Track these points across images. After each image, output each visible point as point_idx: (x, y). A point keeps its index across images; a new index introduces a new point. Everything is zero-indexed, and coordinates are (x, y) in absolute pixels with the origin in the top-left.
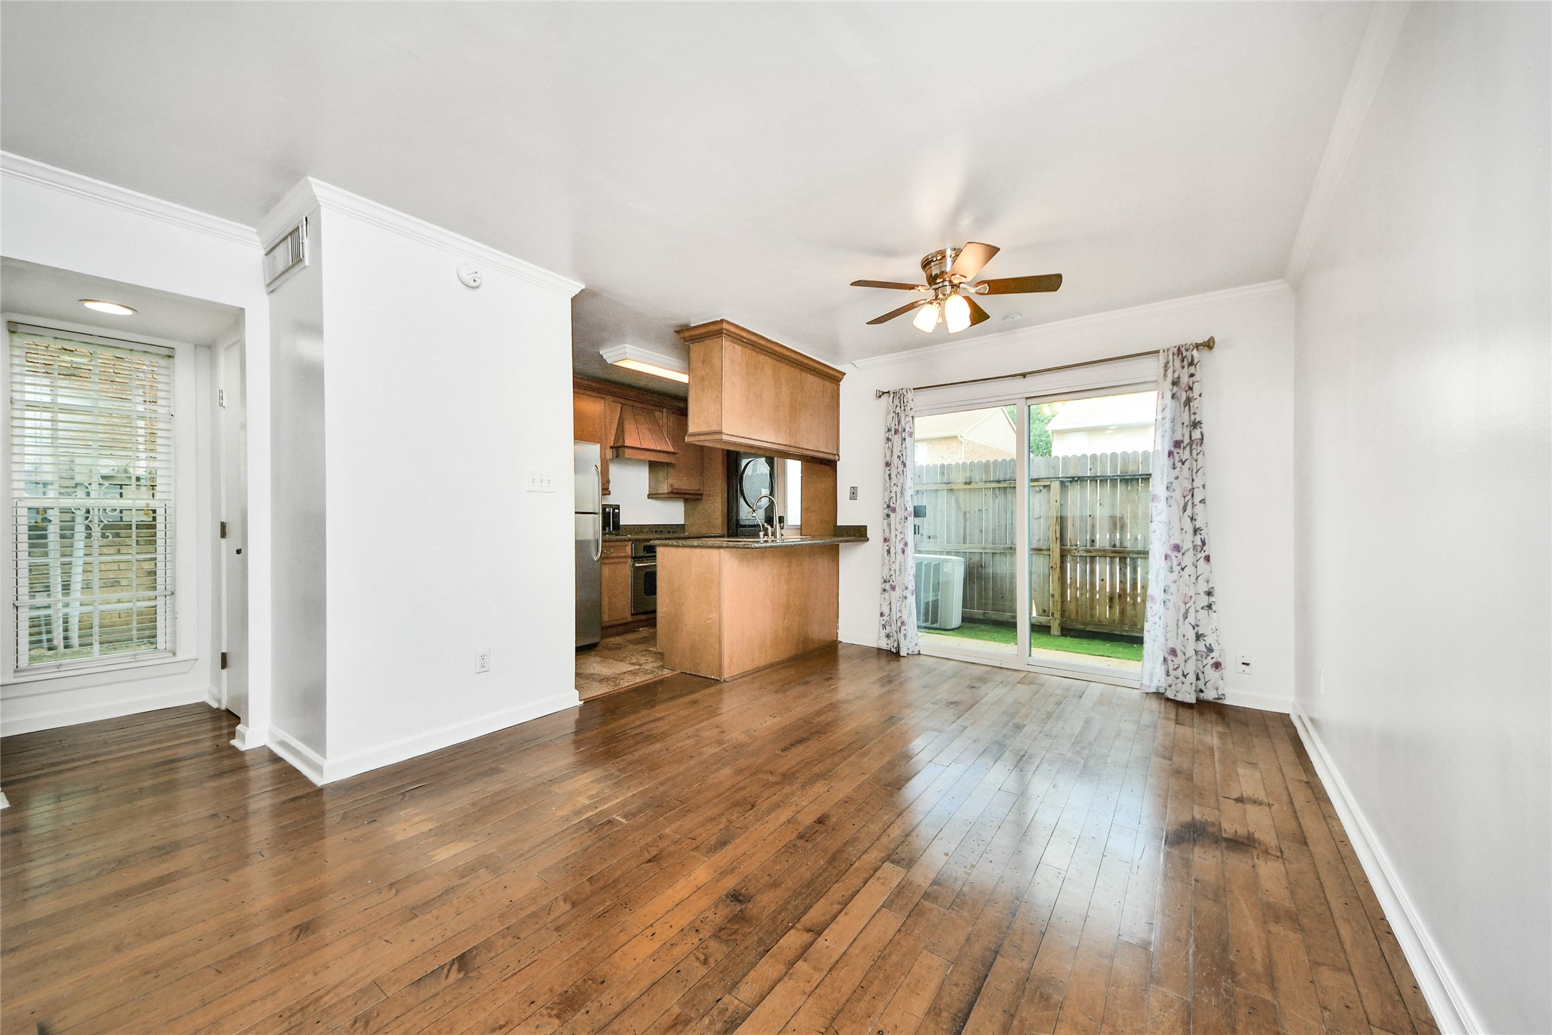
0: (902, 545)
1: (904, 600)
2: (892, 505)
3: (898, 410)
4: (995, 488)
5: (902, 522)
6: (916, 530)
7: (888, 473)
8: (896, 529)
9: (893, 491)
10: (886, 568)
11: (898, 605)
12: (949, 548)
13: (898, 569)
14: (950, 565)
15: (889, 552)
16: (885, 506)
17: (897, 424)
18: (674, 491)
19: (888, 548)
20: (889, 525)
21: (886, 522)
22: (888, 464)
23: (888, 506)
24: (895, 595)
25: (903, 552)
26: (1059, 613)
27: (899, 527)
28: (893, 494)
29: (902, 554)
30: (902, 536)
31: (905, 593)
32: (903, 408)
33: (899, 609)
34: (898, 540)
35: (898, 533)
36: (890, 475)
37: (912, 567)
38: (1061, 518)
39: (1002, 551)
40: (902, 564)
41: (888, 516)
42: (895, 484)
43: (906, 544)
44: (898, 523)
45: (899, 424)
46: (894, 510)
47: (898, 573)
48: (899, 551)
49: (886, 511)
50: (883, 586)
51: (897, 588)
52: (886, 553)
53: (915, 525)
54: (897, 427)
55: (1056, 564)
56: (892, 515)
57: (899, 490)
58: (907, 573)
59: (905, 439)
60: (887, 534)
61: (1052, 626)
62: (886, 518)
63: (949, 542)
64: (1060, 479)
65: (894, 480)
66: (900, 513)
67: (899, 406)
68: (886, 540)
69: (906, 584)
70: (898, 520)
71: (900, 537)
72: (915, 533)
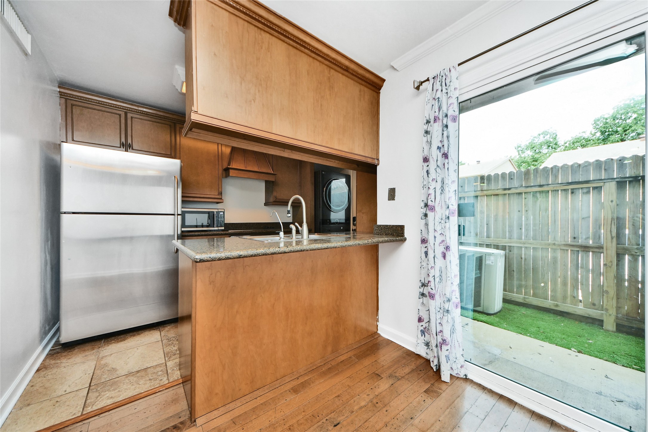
0: (442, 249)
1: (446, 314)
2: (430, 203)
3: (439, 94)
4: (536, 192)
5: (442, 222)
6: (461, 231)
7: (426, 169)
8: (435, 230)
9: (432, 188)
10: (424, 271)
11: (438, 317)
12: (488, 241)
13: (437, 274)
14: (492, 258)
15: (426, 253)
16: (423, 205)
17: (437, 110)
18: (277, 200)
19: (426, 250)
20: (427, 225)
21: (424, 222)
22: (426, 160)
23: (426, 205)
24: (434, 305)
25: (444, 257)
26: (615, 309)
27: (438, 228)
28: (431, 191)
29: (442, 259)
30: (442, 238)
31: (446, 306)
32: (444, 91)
33: (439, 321)
34: (437, 243)
35: (437, 235)
36: (427, 171)
37: (455, 276)
38: (618, 218)
39: (544, 247)
40: (443, 269)
41: (426, 215)
42: (433, 180)
43: (447, 248)
44: (437, 224)
45: (439, 111)
46: (433, 209)
47: (437, 280)
48: (439, 256)
49: (424, 210)
50: (421, 290)
51: (437, 297)
52: (423, 255)
53: (459, 226)
54: (437, 114)
55: (611, 262)
56: (430, 214)
57: (439, 185)
58: (449, 283)
59: (447, 126)
60: (425, 235)
61: (605, 320)
62: (423, 217)
63: (488, 237)
64: (617, 180)
65: (433, 175)
66: (440, 212)
67: (440, 90)
68: (424, 241)
69: (448, 295)
70: (438, 219)
71: (439, 239)
72: (459, 234)
